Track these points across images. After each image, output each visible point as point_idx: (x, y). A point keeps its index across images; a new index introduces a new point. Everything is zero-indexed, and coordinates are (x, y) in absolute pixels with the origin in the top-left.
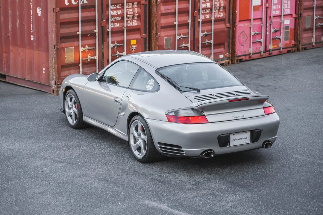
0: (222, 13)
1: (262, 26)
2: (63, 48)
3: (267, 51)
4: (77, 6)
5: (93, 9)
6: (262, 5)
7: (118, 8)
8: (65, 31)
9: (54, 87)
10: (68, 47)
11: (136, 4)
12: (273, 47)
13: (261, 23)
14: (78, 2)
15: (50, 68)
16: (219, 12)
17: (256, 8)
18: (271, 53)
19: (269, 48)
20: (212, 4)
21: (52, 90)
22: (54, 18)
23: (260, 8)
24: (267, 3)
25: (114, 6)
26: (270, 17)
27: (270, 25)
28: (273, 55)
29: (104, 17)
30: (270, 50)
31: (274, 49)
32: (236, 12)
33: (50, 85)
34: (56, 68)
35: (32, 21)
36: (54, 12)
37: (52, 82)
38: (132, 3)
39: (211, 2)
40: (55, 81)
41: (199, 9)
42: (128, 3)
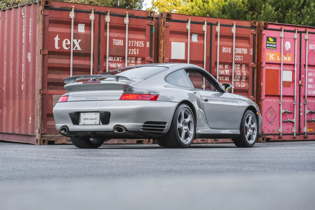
0: (244, 84)
1: (294, 105)
2: (51, 95)
3: (302, 134)
4: (69, 51)
5: (88, 58)
6: (293, 81)
7: (119, 61)
8: (54, 76)
9: (38, 136)
10: (57, 95)
11: (139, 59)
12: (308, 130)
13: (293, 101)
14: (70, 48)
15: (35, 116)
16: (240, 82)
17: (287, 84)
18: (305, 136)
19: (304, 130)
20: (231, 72)
21: (36, 139)
22: (41, 61)
23: (291, 85)
24: (300, 79)
25: (113, 59)
26: (304, 96)
27: (305, 105)
28: (309, 139)
29: (101, 67)
30: (305, 133)
31: (310, 132)
32: (262, 84)
33: (35, 135)
34: (40, 115)
35: (23, 69)
36: (41, 54)
37: (37, 131)
38: (135, 58)
39: (231, 70)
40: (39, 129)
41: (215, 74)
42: (130, 57)
